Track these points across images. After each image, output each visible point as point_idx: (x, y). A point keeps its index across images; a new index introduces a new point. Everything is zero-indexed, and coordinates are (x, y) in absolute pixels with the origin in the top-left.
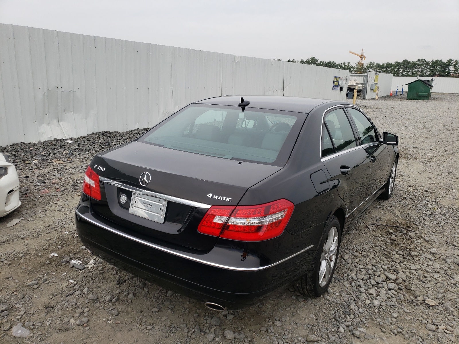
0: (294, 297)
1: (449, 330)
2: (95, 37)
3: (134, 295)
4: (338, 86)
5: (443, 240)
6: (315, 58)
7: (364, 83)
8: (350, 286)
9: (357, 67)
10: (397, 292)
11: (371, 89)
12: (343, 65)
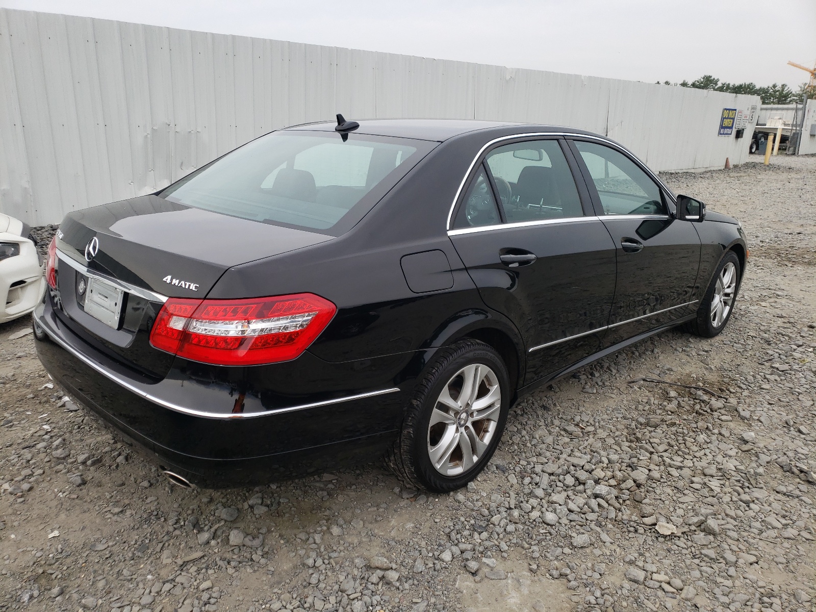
0: (397, 490)
1: (674, 585)
2: (234, 37)
3: (127, 459)
4: (731, 128)
5: (781, 420)
6: (712, 78)
7: (795, 123)
8: (521, 483)
9: (801, 92)
10: (609, 505)
11: (811, 135)
12: (771, 90)
